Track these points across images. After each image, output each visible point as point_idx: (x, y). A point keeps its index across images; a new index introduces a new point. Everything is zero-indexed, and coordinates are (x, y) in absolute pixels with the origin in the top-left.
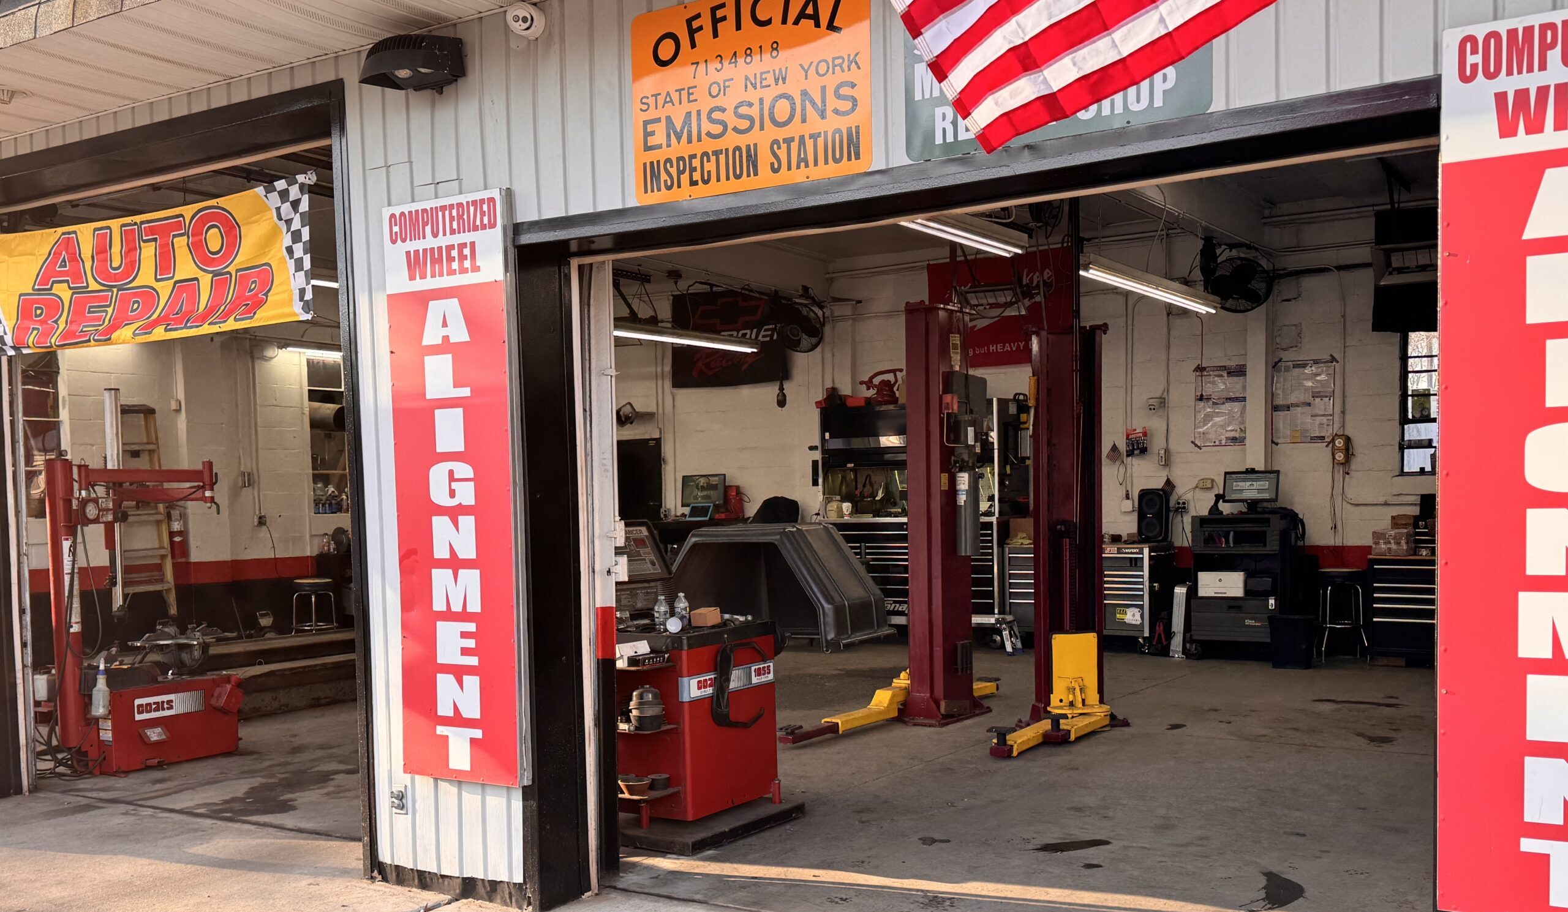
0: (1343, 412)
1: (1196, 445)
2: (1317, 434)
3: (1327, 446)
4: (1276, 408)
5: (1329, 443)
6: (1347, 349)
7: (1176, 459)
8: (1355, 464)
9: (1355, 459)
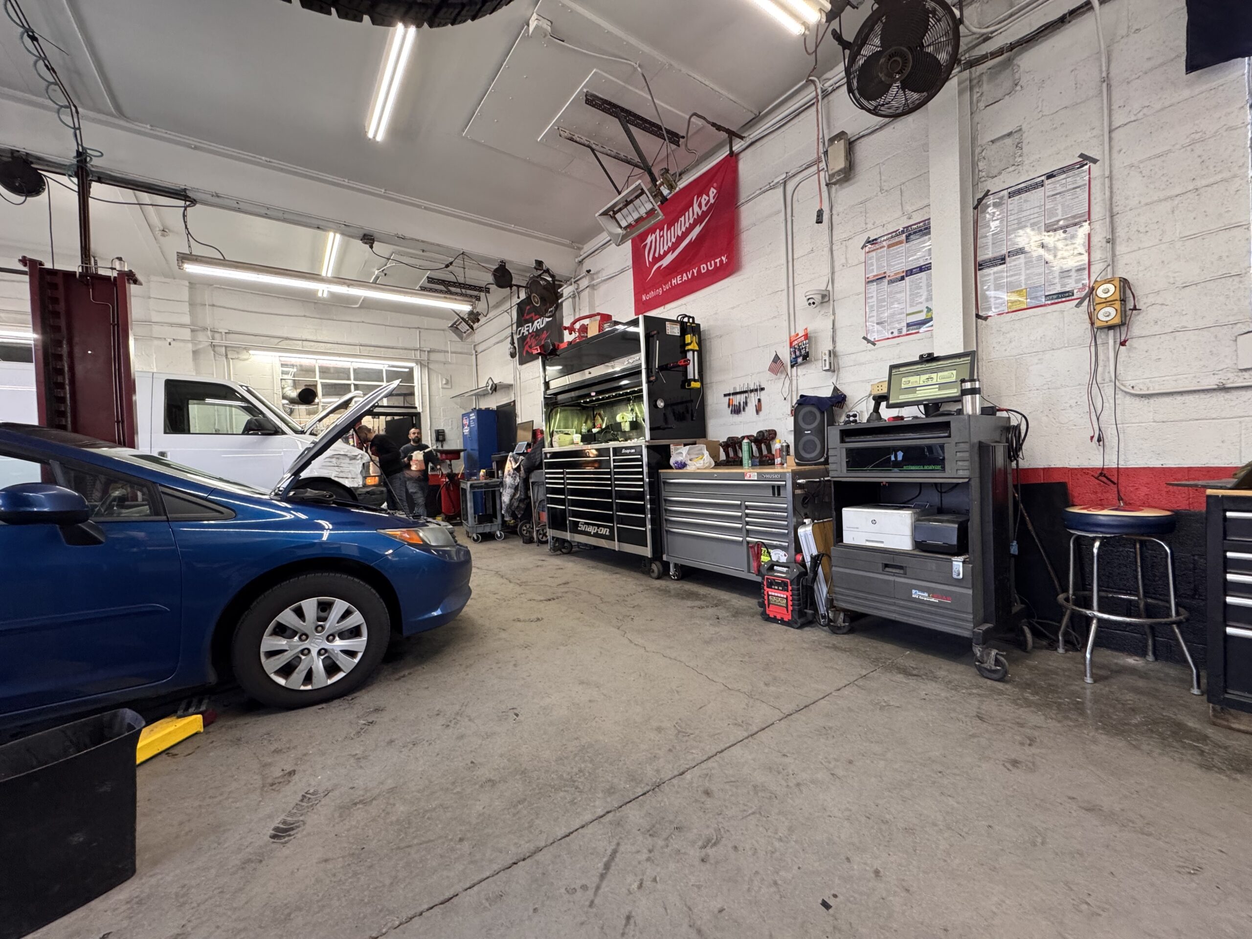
0: (1111, 241)
1: (869, 341)
2: (1058, 289)
3: (1077, 306)
4: (980, 266)
5: (1082, 300)
6: (1114, 135)
7: (843, 361)
8: (1139, 326)
9: (1140, 318)
